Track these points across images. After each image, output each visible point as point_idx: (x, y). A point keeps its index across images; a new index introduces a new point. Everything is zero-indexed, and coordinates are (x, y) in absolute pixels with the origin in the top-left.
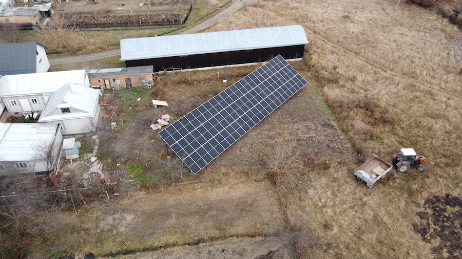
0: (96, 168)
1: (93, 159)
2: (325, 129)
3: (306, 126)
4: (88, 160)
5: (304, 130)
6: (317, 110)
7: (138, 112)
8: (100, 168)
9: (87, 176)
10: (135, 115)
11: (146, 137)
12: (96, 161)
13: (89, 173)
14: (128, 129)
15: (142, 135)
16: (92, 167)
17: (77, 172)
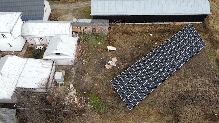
0: (73, 93)
1: (71, 86)
2: (215, 85)
3: (203, 81)
4: (69, 86)
5: (201, 84)
6: (211, 68)
7: (98, 52)
8: (75, 93)
9: (68, 98)
10: (97, 55)
11: (102, 74)
12: (73, 87)
13: (69, 96)
14: (92, 66)
15: (100, 72)
16: (70, 92)
17: (62, 94)
